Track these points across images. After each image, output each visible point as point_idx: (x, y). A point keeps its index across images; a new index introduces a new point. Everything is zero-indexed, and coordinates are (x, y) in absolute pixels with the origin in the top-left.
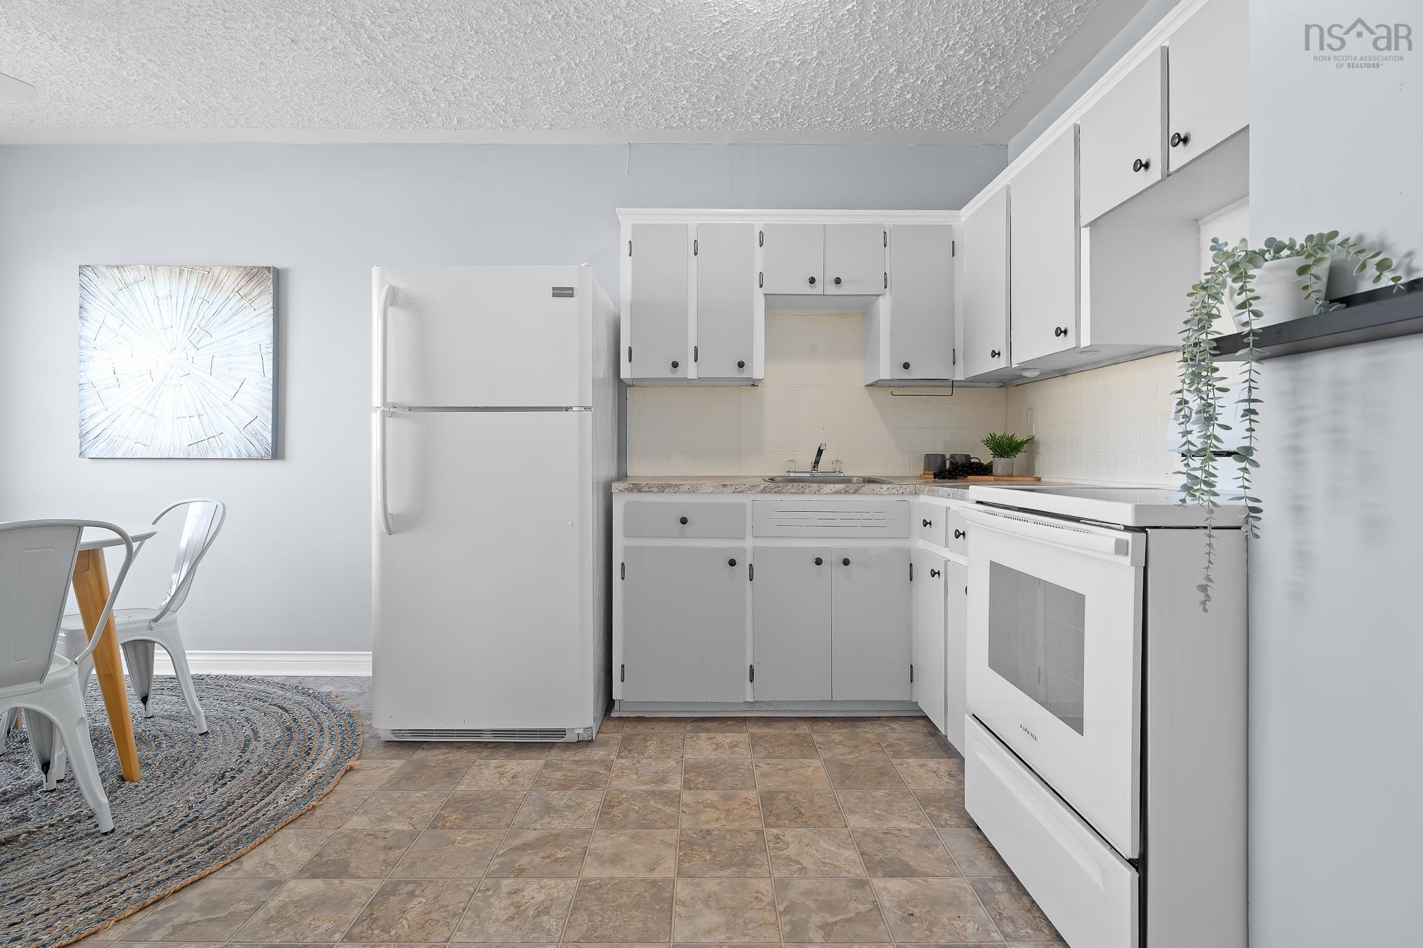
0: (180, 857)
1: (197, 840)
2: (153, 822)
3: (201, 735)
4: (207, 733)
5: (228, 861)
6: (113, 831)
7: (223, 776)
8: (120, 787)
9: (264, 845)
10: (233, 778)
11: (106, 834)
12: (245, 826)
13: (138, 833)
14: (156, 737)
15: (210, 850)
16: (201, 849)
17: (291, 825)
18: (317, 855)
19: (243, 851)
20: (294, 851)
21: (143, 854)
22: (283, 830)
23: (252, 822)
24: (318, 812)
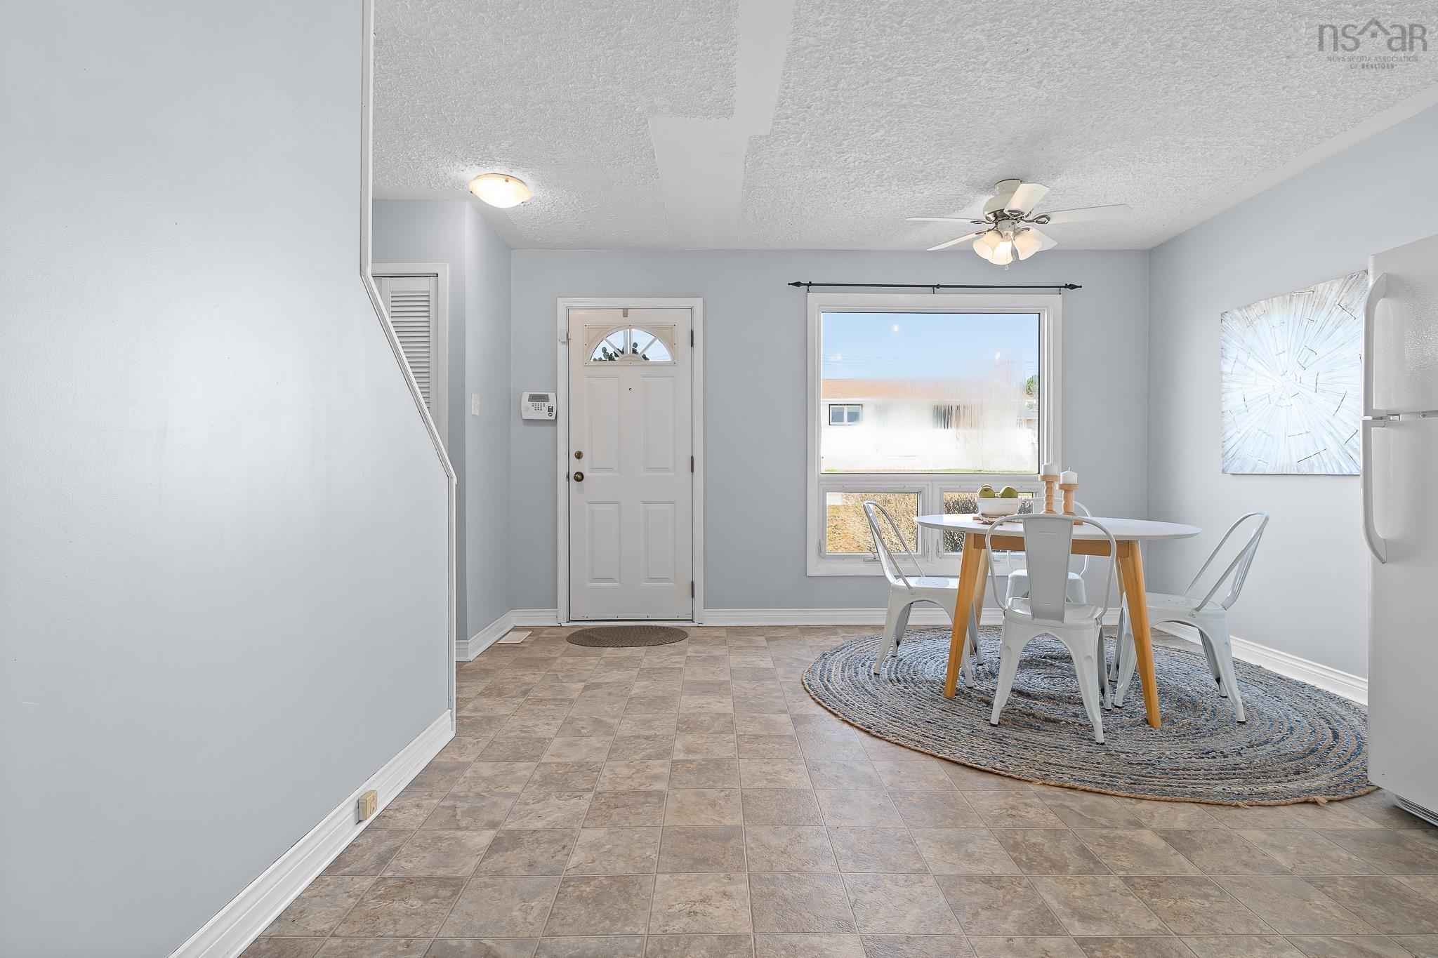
0: (1112, 777)
1: (1135, 775)
2: (1129, 753)
3: (1238, 722)
4: (1244, 723)
5: (1132, 795)
6: (1103, 744)
7: (1208, 753)
8: (1139, 725)
9: (1166, 803)
10: (1214, 757)
11: (1097, 744)
12: (1171, 786)
13: (1113, 752)
14: (1205, 709)
15: (1131, 784)
16: (1129, 780)
17: (1204, 806)
18: (1189, 831)
19: (1148, 797)
20: (1179, 819)
21: (1099, 764)
22: (1194, 804)
23: (1179, 787)
24: (1235, 812)
